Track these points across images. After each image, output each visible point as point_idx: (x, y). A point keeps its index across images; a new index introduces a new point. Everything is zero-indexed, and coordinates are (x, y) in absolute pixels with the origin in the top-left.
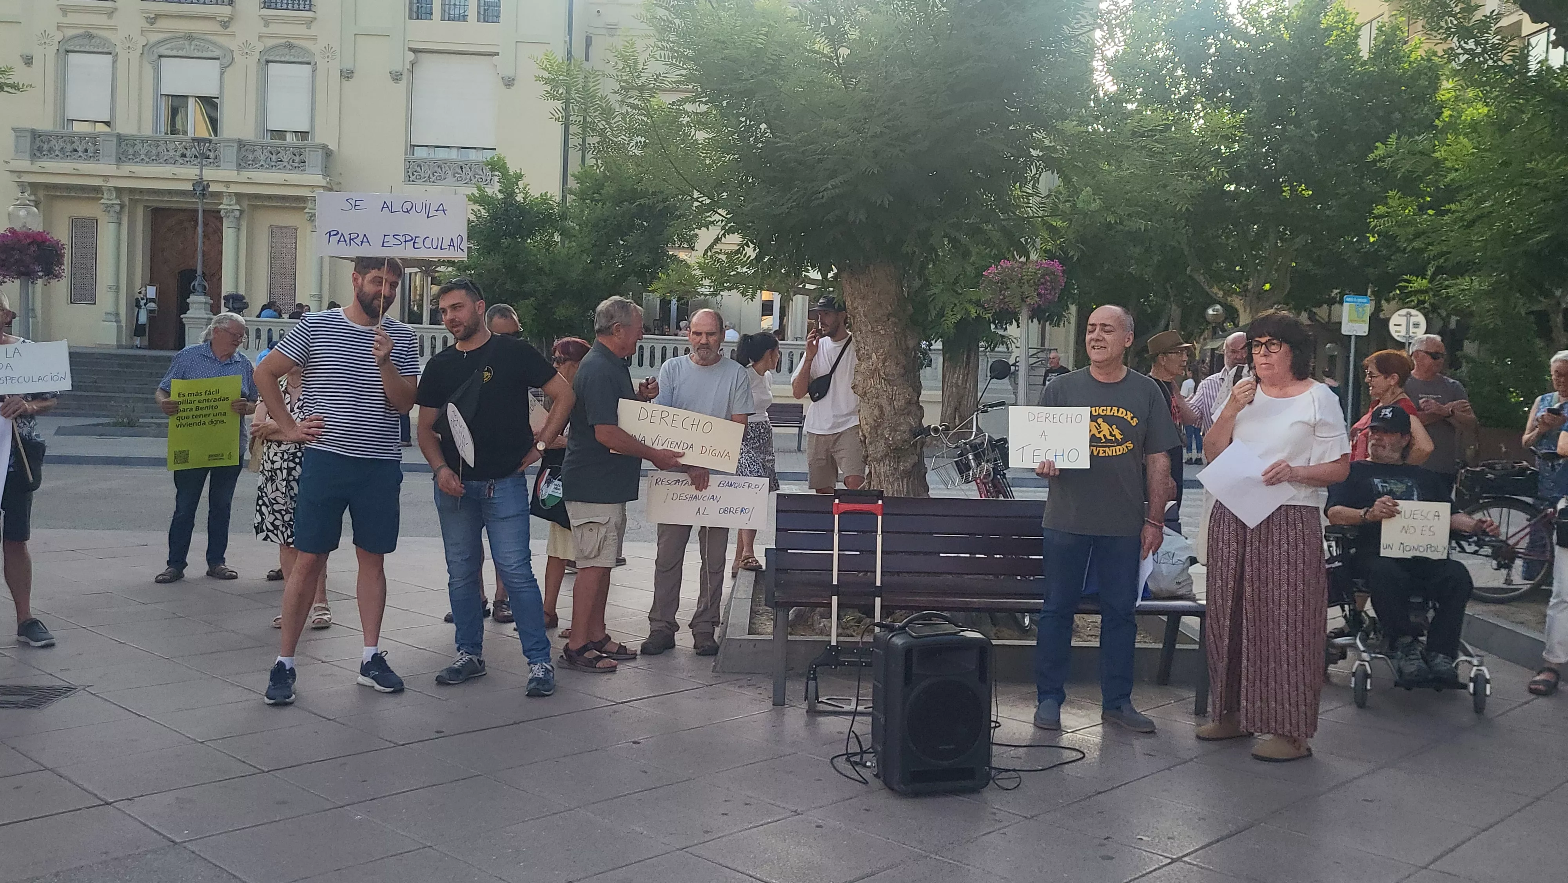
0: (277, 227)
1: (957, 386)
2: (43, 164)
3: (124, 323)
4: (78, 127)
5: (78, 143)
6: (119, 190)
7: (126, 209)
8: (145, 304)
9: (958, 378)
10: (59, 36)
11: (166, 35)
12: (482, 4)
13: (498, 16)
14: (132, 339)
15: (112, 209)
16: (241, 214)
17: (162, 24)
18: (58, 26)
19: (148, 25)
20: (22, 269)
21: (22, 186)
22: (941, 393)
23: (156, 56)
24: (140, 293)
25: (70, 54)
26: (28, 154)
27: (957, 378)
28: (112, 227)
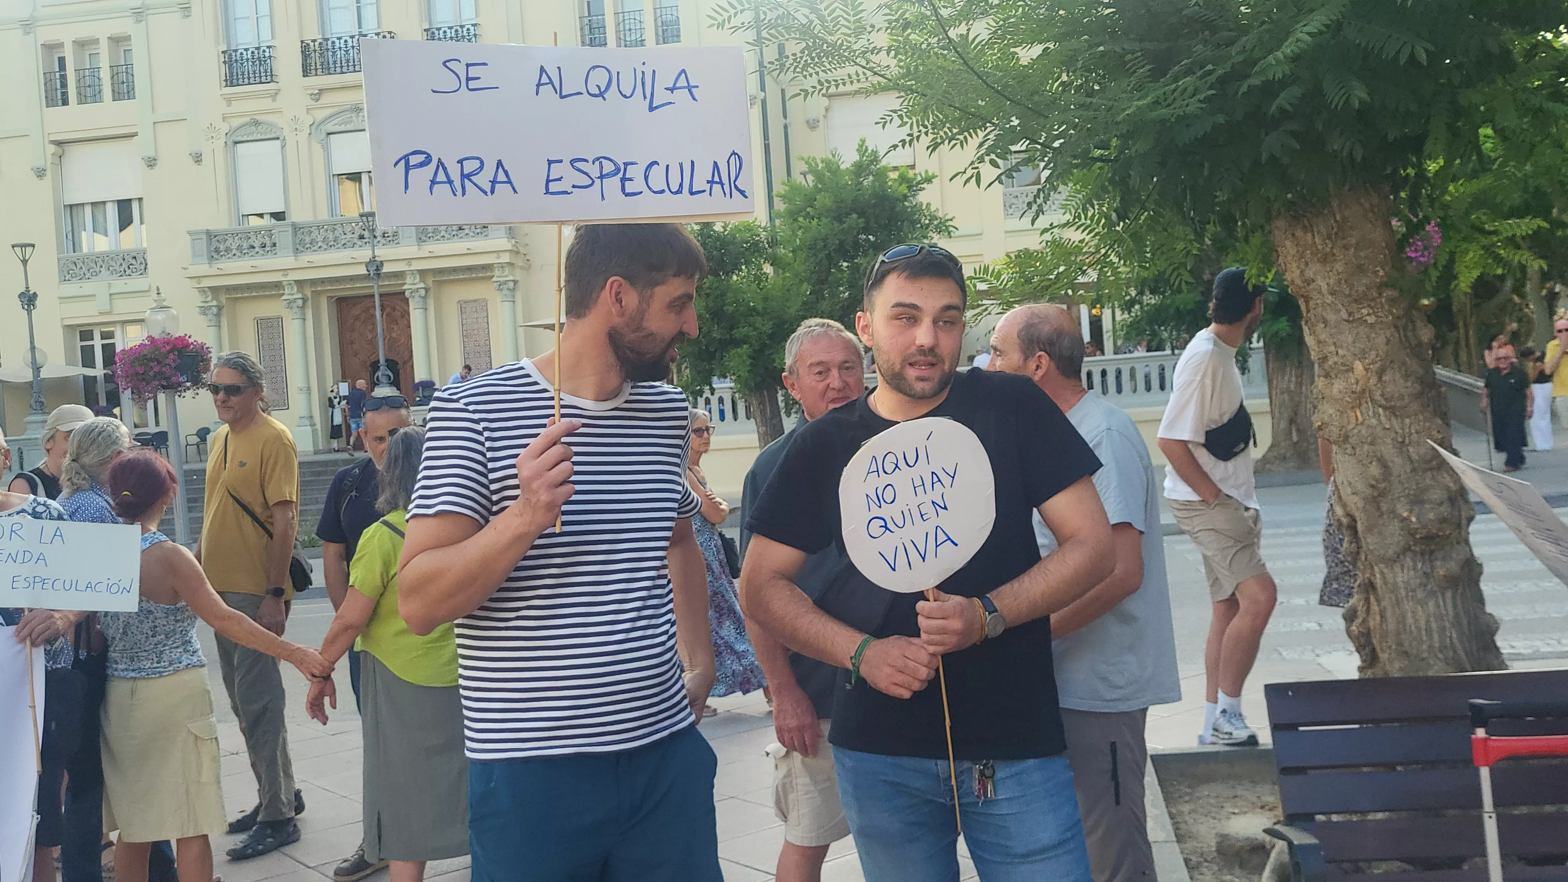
0: (466, 302)
1: (1288, 390)
2: (220, 266)
3: (318, 426)
4: (255, 222)
5: (253, 238)
6: (300, 283)
7: (309, 303)
8: (339, 403)
9: (1290, 381)
10: (225, 128)
11: (330, 111)
12: (660, 24)
13: (678, 36)
14: (329, 443)
15: (295, 305)
16: (426, 292)
17: (327, 99)
18: (224, 118)
19: (313, 102)
20: (165, 383)
21: (202, 290)
22: (1267, 401)
23: (324, 135)
24: (332, 391)
25: (238, 145)
26: (205, 257)
27: (1289, 379)
28: (297, 323)
